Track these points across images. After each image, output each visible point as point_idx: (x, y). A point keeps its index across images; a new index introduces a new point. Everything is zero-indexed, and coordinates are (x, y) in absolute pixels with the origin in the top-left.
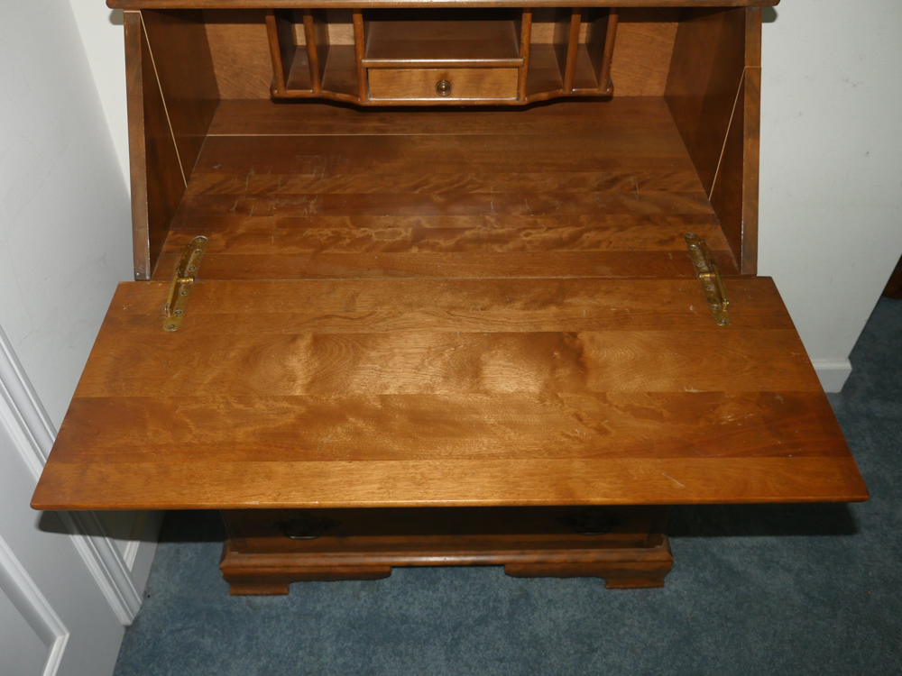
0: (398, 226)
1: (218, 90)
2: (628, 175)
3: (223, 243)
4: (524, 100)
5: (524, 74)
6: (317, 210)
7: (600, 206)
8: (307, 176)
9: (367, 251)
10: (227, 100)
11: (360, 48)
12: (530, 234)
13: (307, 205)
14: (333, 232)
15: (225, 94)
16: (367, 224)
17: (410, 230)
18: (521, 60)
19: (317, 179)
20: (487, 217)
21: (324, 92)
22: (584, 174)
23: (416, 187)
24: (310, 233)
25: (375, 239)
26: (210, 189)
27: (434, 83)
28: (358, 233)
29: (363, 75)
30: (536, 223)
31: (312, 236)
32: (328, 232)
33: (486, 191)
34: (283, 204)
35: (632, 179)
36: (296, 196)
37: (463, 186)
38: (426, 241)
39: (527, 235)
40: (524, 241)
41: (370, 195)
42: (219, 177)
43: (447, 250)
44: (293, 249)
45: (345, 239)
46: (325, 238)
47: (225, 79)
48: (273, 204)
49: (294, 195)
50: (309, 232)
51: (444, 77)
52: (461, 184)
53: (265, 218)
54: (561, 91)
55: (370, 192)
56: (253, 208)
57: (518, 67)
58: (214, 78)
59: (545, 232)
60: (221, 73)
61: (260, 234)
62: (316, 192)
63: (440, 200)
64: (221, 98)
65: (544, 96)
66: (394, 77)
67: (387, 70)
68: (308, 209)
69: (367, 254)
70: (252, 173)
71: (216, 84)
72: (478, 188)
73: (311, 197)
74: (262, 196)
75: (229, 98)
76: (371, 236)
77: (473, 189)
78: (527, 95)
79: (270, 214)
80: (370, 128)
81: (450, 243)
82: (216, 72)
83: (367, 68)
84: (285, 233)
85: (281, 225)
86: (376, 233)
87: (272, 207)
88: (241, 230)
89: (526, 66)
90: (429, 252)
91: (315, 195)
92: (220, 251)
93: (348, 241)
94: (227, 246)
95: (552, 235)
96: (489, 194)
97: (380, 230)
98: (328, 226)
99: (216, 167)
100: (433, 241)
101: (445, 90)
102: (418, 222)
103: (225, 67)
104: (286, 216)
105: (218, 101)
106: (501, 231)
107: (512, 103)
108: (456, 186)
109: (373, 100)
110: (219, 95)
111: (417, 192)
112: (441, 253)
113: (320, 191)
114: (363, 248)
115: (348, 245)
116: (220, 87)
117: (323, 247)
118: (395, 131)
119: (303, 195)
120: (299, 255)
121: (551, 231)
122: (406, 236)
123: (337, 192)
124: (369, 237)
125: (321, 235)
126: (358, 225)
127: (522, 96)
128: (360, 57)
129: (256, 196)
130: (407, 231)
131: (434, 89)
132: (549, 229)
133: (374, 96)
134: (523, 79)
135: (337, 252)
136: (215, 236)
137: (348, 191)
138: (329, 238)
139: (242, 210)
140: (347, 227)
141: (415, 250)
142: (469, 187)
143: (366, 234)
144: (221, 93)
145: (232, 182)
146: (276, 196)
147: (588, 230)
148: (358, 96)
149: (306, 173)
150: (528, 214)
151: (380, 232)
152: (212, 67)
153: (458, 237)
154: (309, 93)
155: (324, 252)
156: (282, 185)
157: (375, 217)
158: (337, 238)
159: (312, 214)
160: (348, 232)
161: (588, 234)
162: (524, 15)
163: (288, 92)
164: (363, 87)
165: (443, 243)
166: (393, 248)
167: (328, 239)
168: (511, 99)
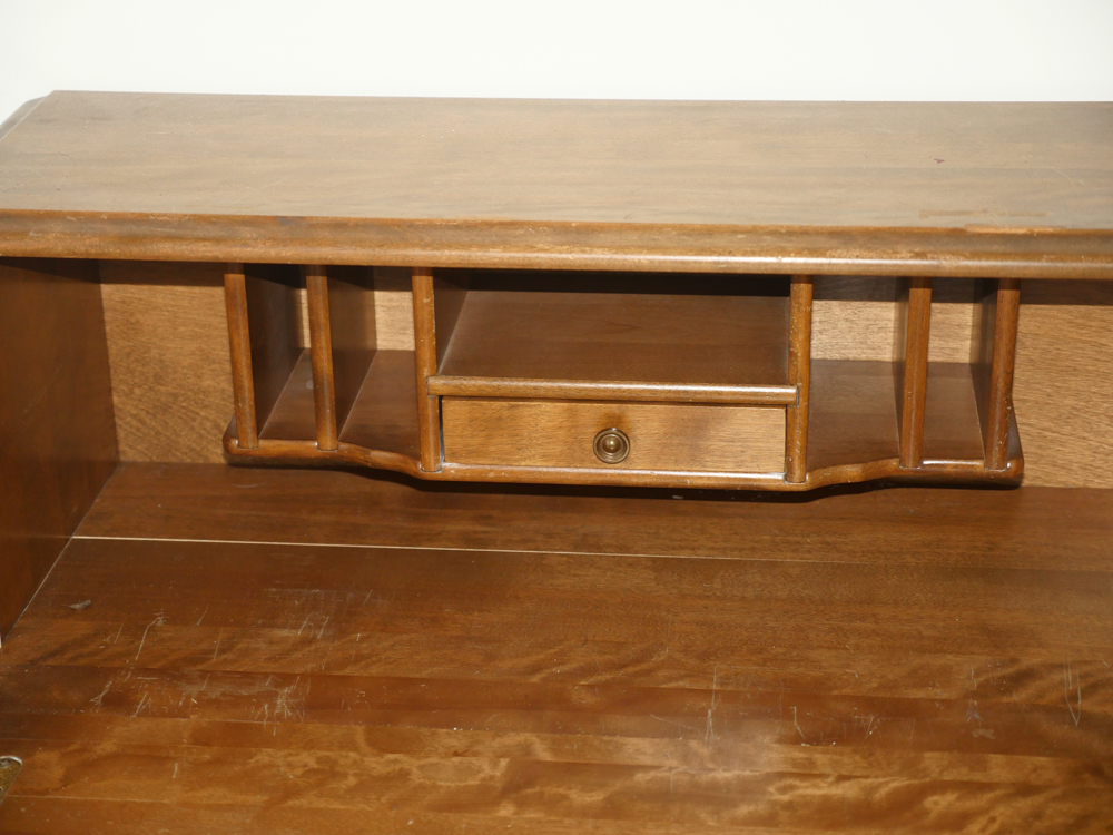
0: (475, 754)
1: (115, 441)
2: (1061, 666)
3: (58, 772)
4: (802, 481)
5: (800, 420)
6: (292, 709)
7: (976, 734)
8: (285, 633)
9: (393, 805)
10: (133, 464)
11: (427, 355)
12: (792, 788)
13: (270, 697)
14: (319, 760)
15: (131, 450)
16: (407, 746)
17: (504, 762)
18: (792, 390)
19: (306, 642)
20: (693, 744)
21: (344, 446)
22: (950, 659)
23: (535, 669)
24: (266, 760)
25: (417, 778)
26: (53, 654)
27: (590, 433)
28: (378, 764)
29: (431, 412)
30: (811, 763)
31: (269, 766)
32: (309, 759)
33: (702, 685)
34: (216, 693)
35: (1068, 675)
36: (248, 677)
37: (648, 672)
38: (537, 789)
39: (784, 790)
40: (774, 803)
41: (422, 680)
42: (82, 628)
43: (586, 812)
44: (218, 794)
45: (345, 776)
46: (299, 772)
47: (134, 416)
48: (192, 691)
49: (246, 674)
50: (263, 756)
51: (617, 420)
52: (644, 666)
53: (169, 722)
54: (894, 463)
55: (424, 674)
56: (144, 700)
57: (785, 405)
58: (110, 410)
59: (831, 784)
60: (127, 403)
61: (151, 757)
62: (299, 670)
63: (589, 699)
64: (123, 458)
65: (851, 472)
66: (500, 419)
67: (485, 403)
68: (272, 706)
69: (392, 813)
70: (160, 622)
71: (113, 426)
72: (681, 678)
73: (285, 679)
74: (172, 672)
75: (140, 459)
76: (408, 773)
77: (670, 679)
78: (810, 469)
79: (183, 713)
80: (450, 535)
81: (596, 797)
82: (115, 399)
83: (441, 397)
84: (207, 757)
85: (201, 739)
86: (421, 768)
87: (189, 697)
88: (107, 747)
89: (803, 403)
90: (540, 815)
91: (295, 676)
92: (46, 792)
93: (352, 781)
94: (67, 780)
95: (849, 791)
96: (707, 693)
97: (431, 760)
98: (310, 746)
99: (77, 606)
100: (553, 790)
101: (616, 450)
102: (527, 749)
103: (137, 391)
104: (218, 719)
105: (113, 464)
106: (722, 775)
107: (773, 486)
108: (631, 670)
109: (451, 468)
110: (117, 452)
111: (536, 679)
112: (567, 821)
113: (310, 667)
114: (383, 800)
115: (351, 790)
116: (121, 434)
117: (290, 792)
118: (507, 544)
119: (266, 675)
120: (231, 807)
121: (846, 784)
122: (492, 778)
123: (348, 671)
124: (403, 775)
125: (290, 765)
126: (380, 746)
127: (797, 472)
128: (426, 372)
129: (161, 672)
130: (495, 764)
131: (590, 446)
132: (842, 778)
133: (454, 457)
134: (798, 433)
135: (321, 804)
136: (41, 756)
137: (374, 671)
138: (310, 772)
139: (120, 702)
140: (356, 749)
141: (506, 810)
142: (661, 674)
143: (398, 767)
144: (122, 447)
145: (108, 640)
146: (203, 675)
147: (940, 787)
148: (417, 457)
149: (283, 626)
150: (795, 740)
151: (432, 765)
152: (109, 390)
153: (618, 785)
154: (310, 448)
155: (290, 803)
156: (223, 651)
157: (425, 731)
158: (325, 774)
159: (280, 717)
160: (355, 762)
161: (935, 798)
162: (794, 287)
163: (263, 443)
164: (431, 438)
165: (578, 797)
166: (453, 804)
167: (303, 775)
168: (773, 477)
